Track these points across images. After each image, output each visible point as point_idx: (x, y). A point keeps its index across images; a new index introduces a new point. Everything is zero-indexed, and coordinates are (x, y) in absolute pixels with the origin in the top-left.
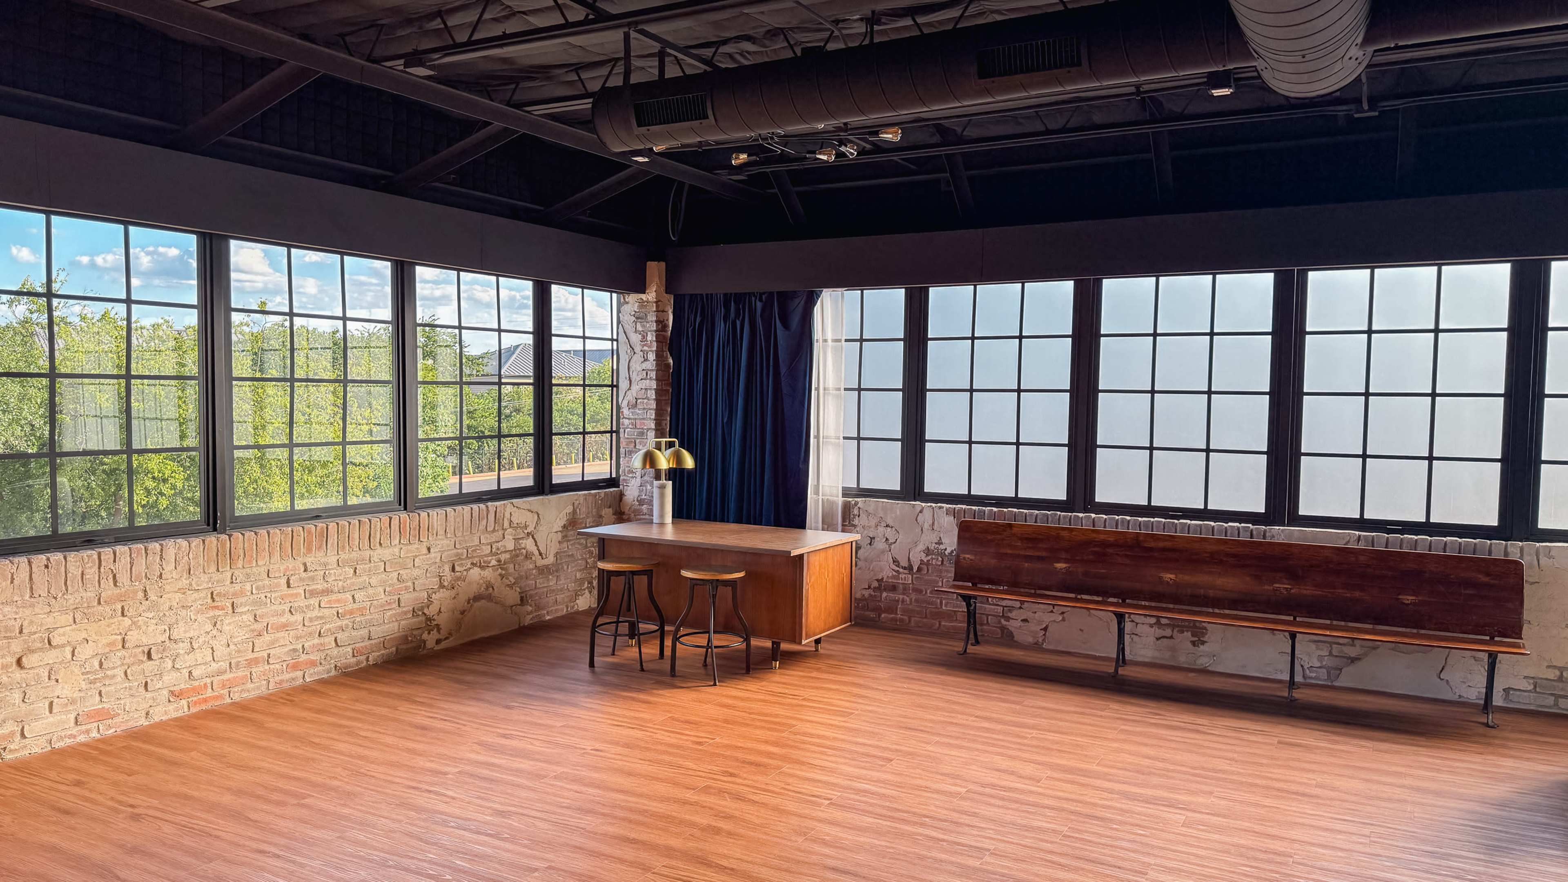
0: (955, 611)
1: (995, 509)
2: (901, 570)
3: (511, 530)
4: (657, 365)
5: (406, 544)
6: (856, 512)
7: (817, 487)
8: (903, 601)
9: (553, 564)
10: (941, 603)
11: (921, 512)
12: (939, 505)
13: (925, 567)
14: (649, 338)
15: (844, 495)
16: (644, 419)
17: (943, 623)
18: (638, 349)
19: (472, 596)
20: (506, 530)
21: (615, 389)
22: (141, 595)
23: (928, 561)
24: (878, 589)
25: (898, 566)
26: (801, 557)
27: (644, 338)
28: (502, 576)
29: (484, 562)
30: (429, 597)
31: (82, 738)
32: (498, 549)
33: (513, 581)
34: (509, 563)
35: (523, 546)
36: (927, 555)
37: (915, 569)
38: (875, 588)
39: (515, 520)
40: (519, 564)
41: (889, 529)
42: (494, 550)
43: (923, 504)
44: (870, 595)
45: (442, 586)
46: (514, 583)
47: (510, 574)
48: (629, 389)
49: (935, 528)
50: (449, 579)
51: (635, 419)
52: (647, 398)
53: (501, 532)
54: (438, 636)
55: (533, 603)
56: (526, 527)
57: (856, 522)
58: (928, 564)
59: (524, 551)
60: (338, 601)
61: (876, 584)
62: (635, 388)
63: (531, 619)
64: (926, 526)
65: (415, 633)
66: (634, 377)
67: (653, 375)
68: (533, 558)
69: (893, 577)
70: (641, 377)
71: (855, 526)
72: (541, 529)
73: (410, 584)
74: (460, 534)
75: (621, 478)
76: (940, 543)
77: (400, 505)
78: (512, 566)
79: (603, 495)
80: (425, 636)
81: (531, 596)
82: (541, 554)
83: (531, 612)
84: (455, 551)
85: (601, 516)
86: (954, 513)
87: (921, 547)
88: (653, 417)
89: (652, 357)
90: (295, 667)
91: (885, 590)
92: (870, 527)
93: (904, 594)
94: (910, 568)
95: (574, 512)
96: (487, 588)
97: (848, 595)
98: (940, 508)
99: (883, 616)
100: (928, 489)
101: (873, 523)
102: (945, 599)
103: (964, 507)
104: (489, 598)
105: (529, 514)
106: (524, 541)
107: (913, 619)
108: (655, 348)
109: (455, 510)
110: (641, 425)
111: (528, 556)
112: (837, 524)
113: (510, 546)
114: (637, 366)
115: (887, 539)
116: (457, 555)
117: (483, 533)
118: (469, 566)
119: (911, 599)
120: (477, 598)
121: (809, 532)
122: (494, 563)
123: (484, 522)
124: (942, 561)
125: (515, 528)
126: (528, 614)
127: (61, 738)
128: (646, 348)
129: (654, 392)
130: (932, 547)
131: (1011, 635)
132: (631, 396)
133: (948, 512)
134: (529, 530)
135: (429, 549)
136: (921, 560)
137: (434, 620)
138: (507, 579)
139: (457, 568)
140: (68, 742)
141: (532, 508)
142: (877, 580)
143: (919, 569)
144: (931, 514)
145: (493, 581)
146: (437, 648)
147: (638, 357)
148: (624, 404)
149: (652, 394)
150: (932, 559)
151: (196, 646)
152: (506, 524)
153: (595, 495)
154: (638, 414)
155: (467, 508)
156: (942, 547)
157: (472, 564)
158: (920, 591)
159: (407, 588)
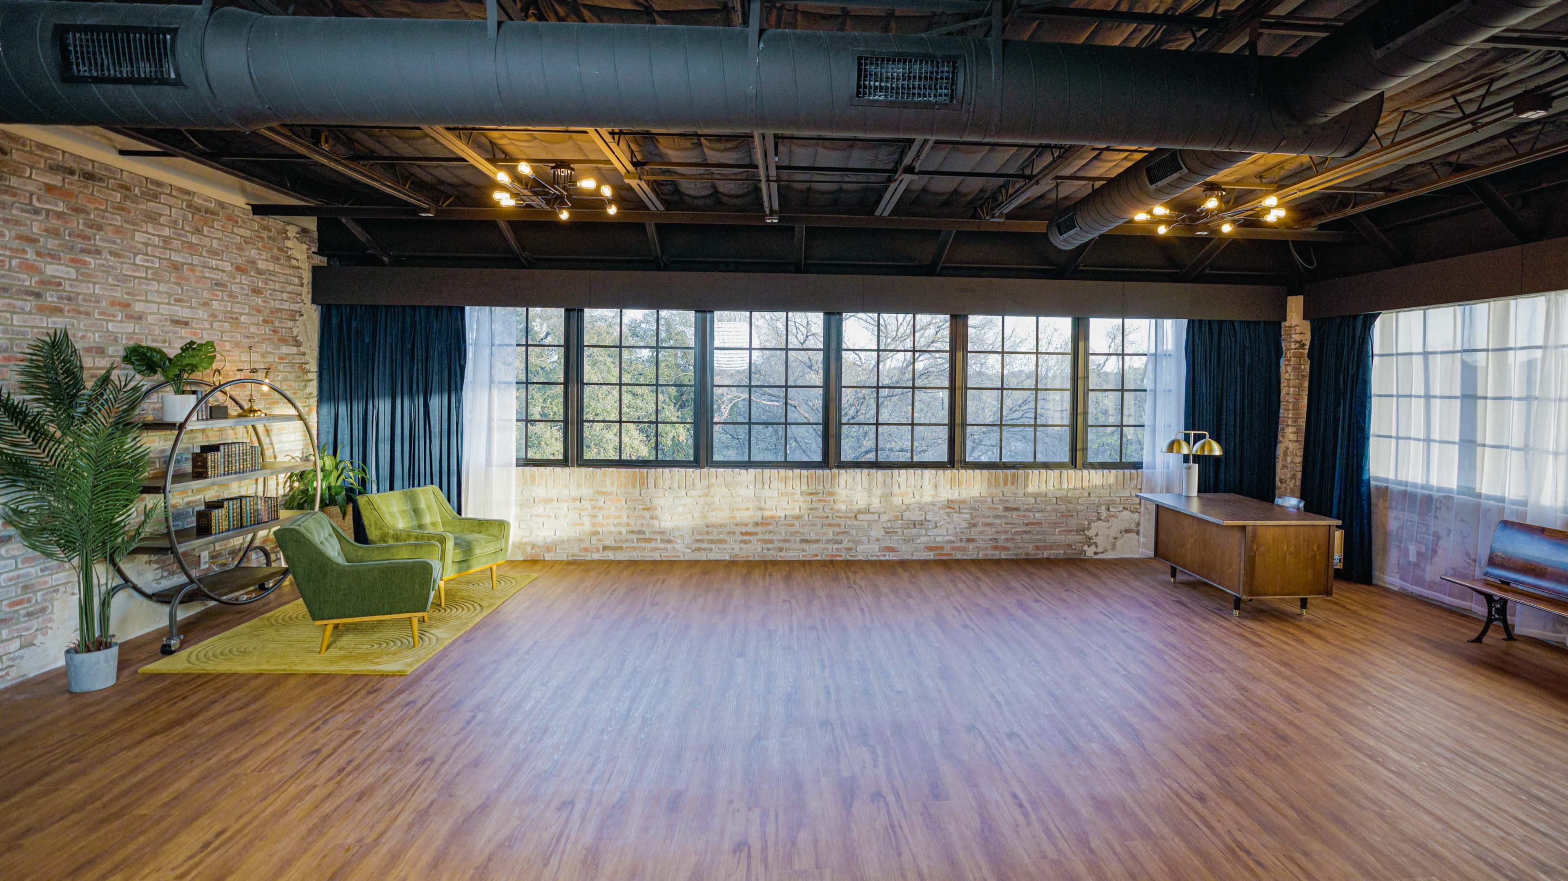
19: (1123, 529)
22: (911, 495)
30: (1089, 524)
31: (882, 558)
54: (1096, 550)
60: (1024, 516)
65: (1077, 544)
73: (1075, 514)
77: (1072, 465)
80: (1085, 548)
90: (995, 548)
118: (1121, 509)
120: (1128, 531)
127: (872, 556)
135: (1089, 494)
137: (1092, 539)
140: (875, 558)
146: (1093, 558)
151: (938, 525)
159: (1072, 516)
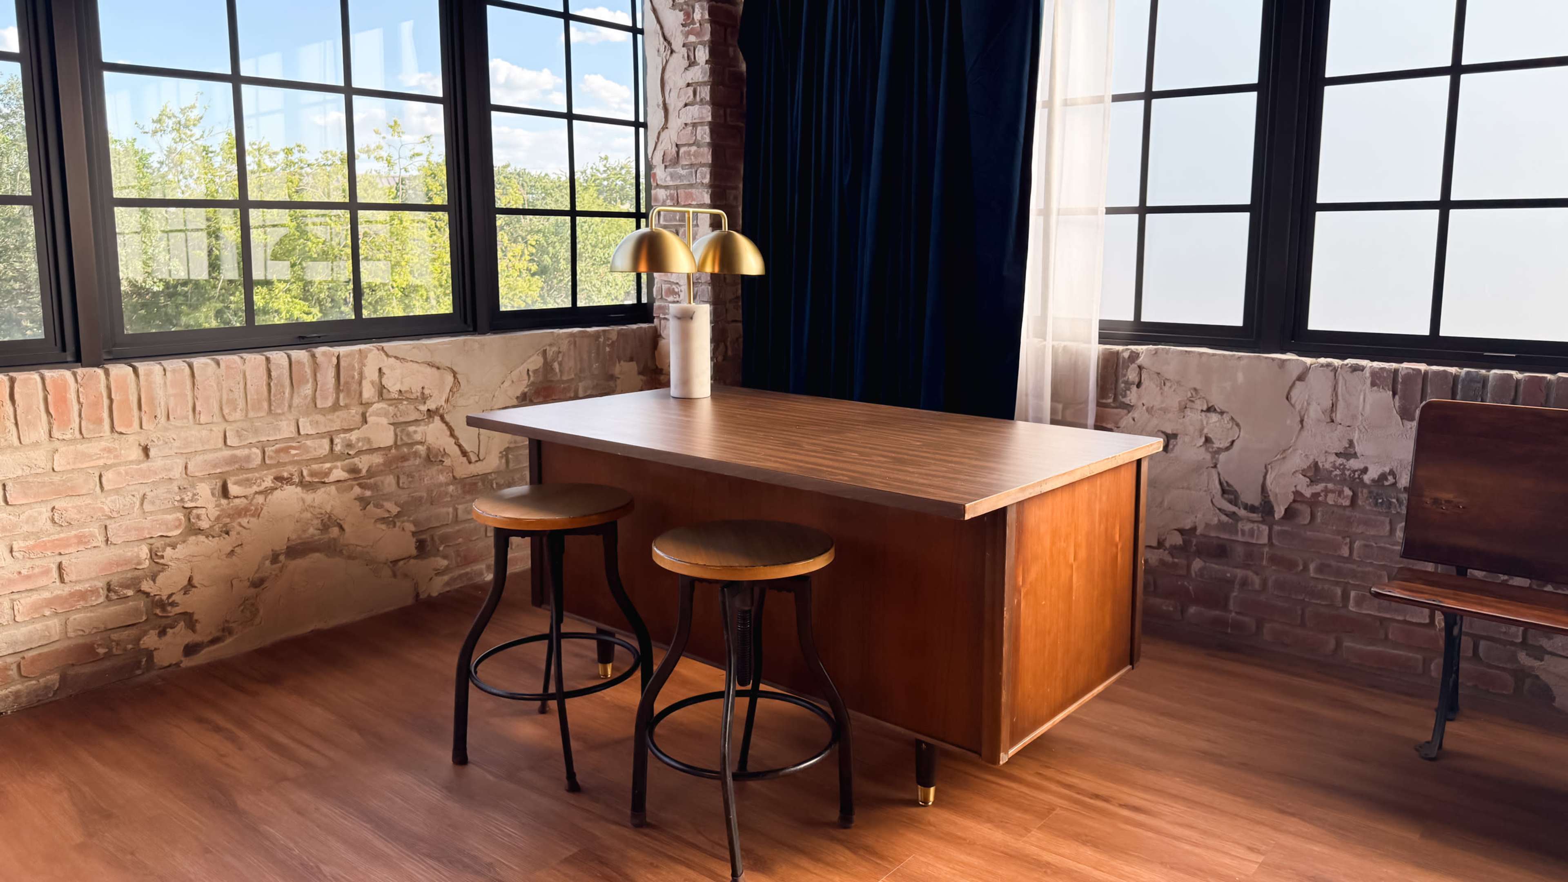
0: (1382, 620)
1: (1516, 375)
2: (1242, 512)
3: (382, 405)
4: (713, 72)
5: (73, 441)
6: (1132, 375)
7: (1043, 319)
8: (1244, 583)
9: (497, 472)
10: (1345, 597)
11: (1301, 378)
12: (1350, 361)
13: (1305, 510)
14: (697, 16)
15: (1104, 338)
16: (691, 186)
17: (1347, 643)
18: (677, 43)
19: (281, 548)
20: (369, 404)
21: (642, 130)
23: (1316, 495)
24: (1183, 549)
25: (1234, 502)
26: (999, 516)
27: (688, 15)
28: (364, 502)
29: (312, 474)
30: (154, 555)
32: (349, 445)
33: (395, 510)
34: (380, 473)
35: (418, 437)
36: (1313, 482)
37: (1279, 513)
38: (1174, 547)
39: (393, 385)
40: (410, 475)
41: (1214, 417)
42: (338, 448)
43: (1308, 361)
44: (1162, 562)
45: (193, 530)
46: (398, 515)
47: (387, 497)
48: (665, 127)
49: (1338, 416)
50: (214, 512)
51: (677, 187)
52: (696, 143)
53: (355, 411)
54: (191, 638)
55: (451, 552)
56: (424, 398)
57: (1132, 397)
58: (1314, 502)
59: (421, 449)
61: (1177, 539)
62: (675, 123)
63: (447, 584)
64: (1314, 413)
65: (115, 636)
66: (674, 103)
67: (705, 93)
68: (447, 462)
69: (1221, 526)
70: (684, 100)
71: (1129, 408)
72: (461, 402)
73: (95, 529)
74: (238, 415)
75: (656, 304)
76: (1348, 453)
77: (64, 349)
78: (390, 480)
79: (614, 337)
80: (150, 640)
81: (445, 539)
82: (464, 453)
83: (447, 570)
84: (227, 453)
85: (612, 377)
86: (1394, 382)
87: (1297, 461)
88: (707, 180)
89: (702, 55)
91: (1199, 553)
92: (1165, 411)
93: (1246, 566)
94: (1266, 508)
95: (547, 366)
96: (325, 528)
97: (1127, 596)
98: (1355, 369)
99: (1192, 610)
100: (1317, 321)
101: (1174, 400)
102: (1356, 587)
103: (1423, 367)
104: (331, 548)
105: (429, 370)
106: (421, 429)
107: (1267, 626)
108: (707, 37)
109: (218, 363)
110: (686, 198)
111: (433, 458)
112: (1086, 402)
113: (385, 437)
114: (678, 77)
115: (1208, 440)
116: (233, 460)
117: (307, 414)
118: (268, 483)
119: (1264, 583)
120: (295, 550)
121: (1022, 429)
122: (339, 474)
123: (308, 390)
124: (1354, 500)
125: (395, 402)
126: (439, 573)
128: (692, 38)
129: (707, 129)
130: (1327, 462)
131: (1545, 693)
132: (667, 144)
133: (1376, 379)
134: (431, 405)
135: (146, 450)
136: (1297, 493)
137: (174, 604)
138: (378, 506)
139: (233, 489)
141: (437, 360)
142: (1181, 531)
143: (1290, 513)
144: (1330, 384)
145: (339, 513)
146: (187, 663)
147: (678, 60)
148: (657, 160)
149: (704, 134)
150: (1326, 491)
152: (368, 392)
153: (597, 335)
154: (680, 177)
155: (254, 359)
156: (1354, 464)
157: (278, 479)
158: (1290, 565)
159: (81, 540)
